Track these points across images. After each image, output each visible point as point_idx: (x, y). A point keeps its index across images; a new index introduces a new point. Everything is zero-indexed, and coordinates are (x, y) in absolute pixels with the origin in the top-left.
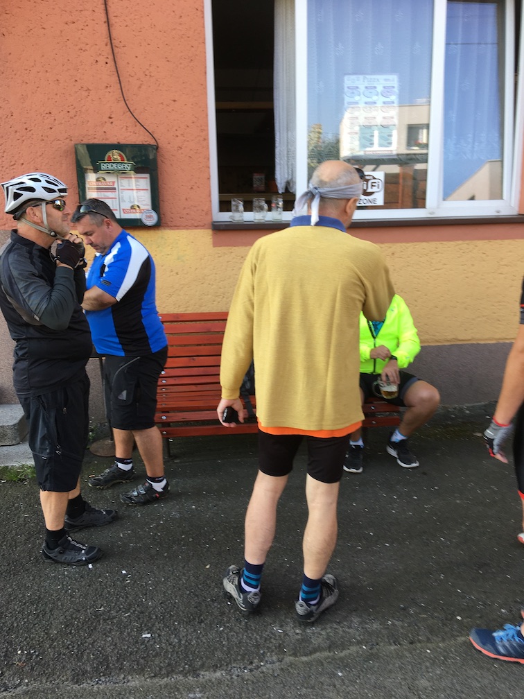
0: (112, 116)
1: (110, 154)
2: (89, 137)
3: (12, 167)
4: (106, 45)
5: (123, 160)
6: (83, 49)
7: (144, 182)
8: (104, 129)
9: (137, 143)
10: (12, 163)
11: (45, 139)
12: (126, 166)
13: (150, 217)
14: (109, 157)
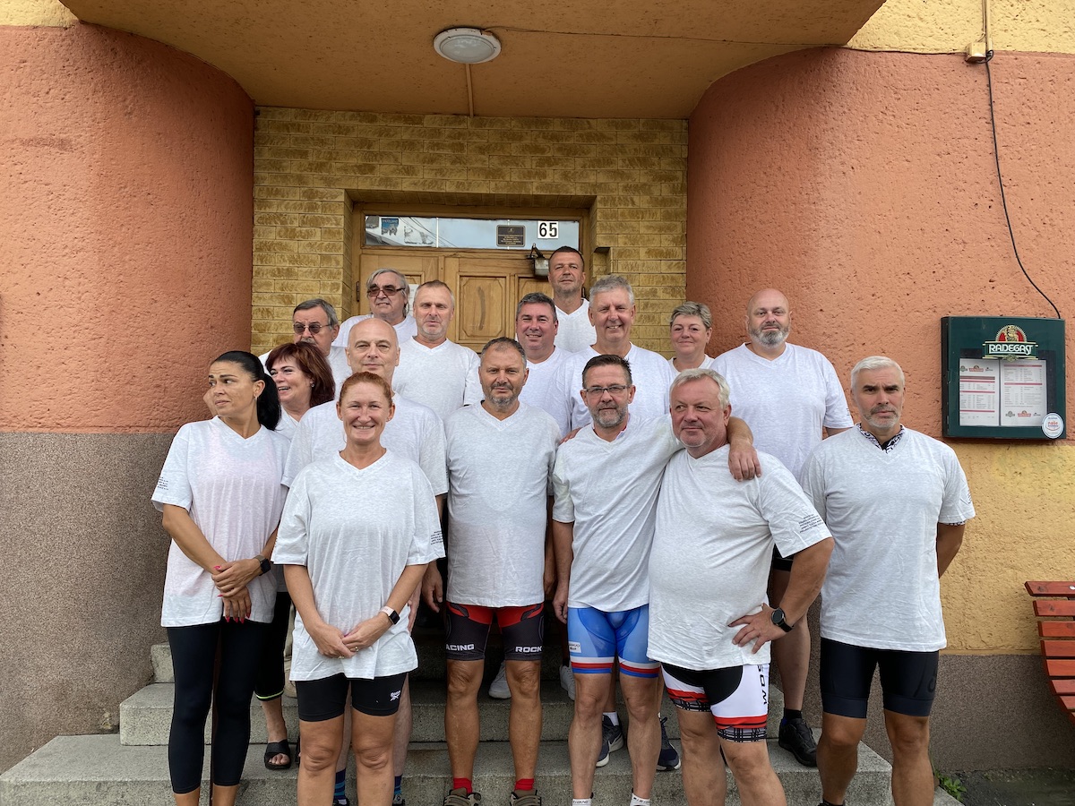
0: (993, 279)
1: (1003, 330)
2: (960, 308)
3: (849, 348)
4: (991, 183)
5: (1021, 338)
6: (960, 188)
7: (1036, 373)
8: (982, 297)
9: (1029, 316)
10: (848, 343)
11: (899, 309)
12: (1025, 348)
13: (1054, 424)
14: (1002, 336)
